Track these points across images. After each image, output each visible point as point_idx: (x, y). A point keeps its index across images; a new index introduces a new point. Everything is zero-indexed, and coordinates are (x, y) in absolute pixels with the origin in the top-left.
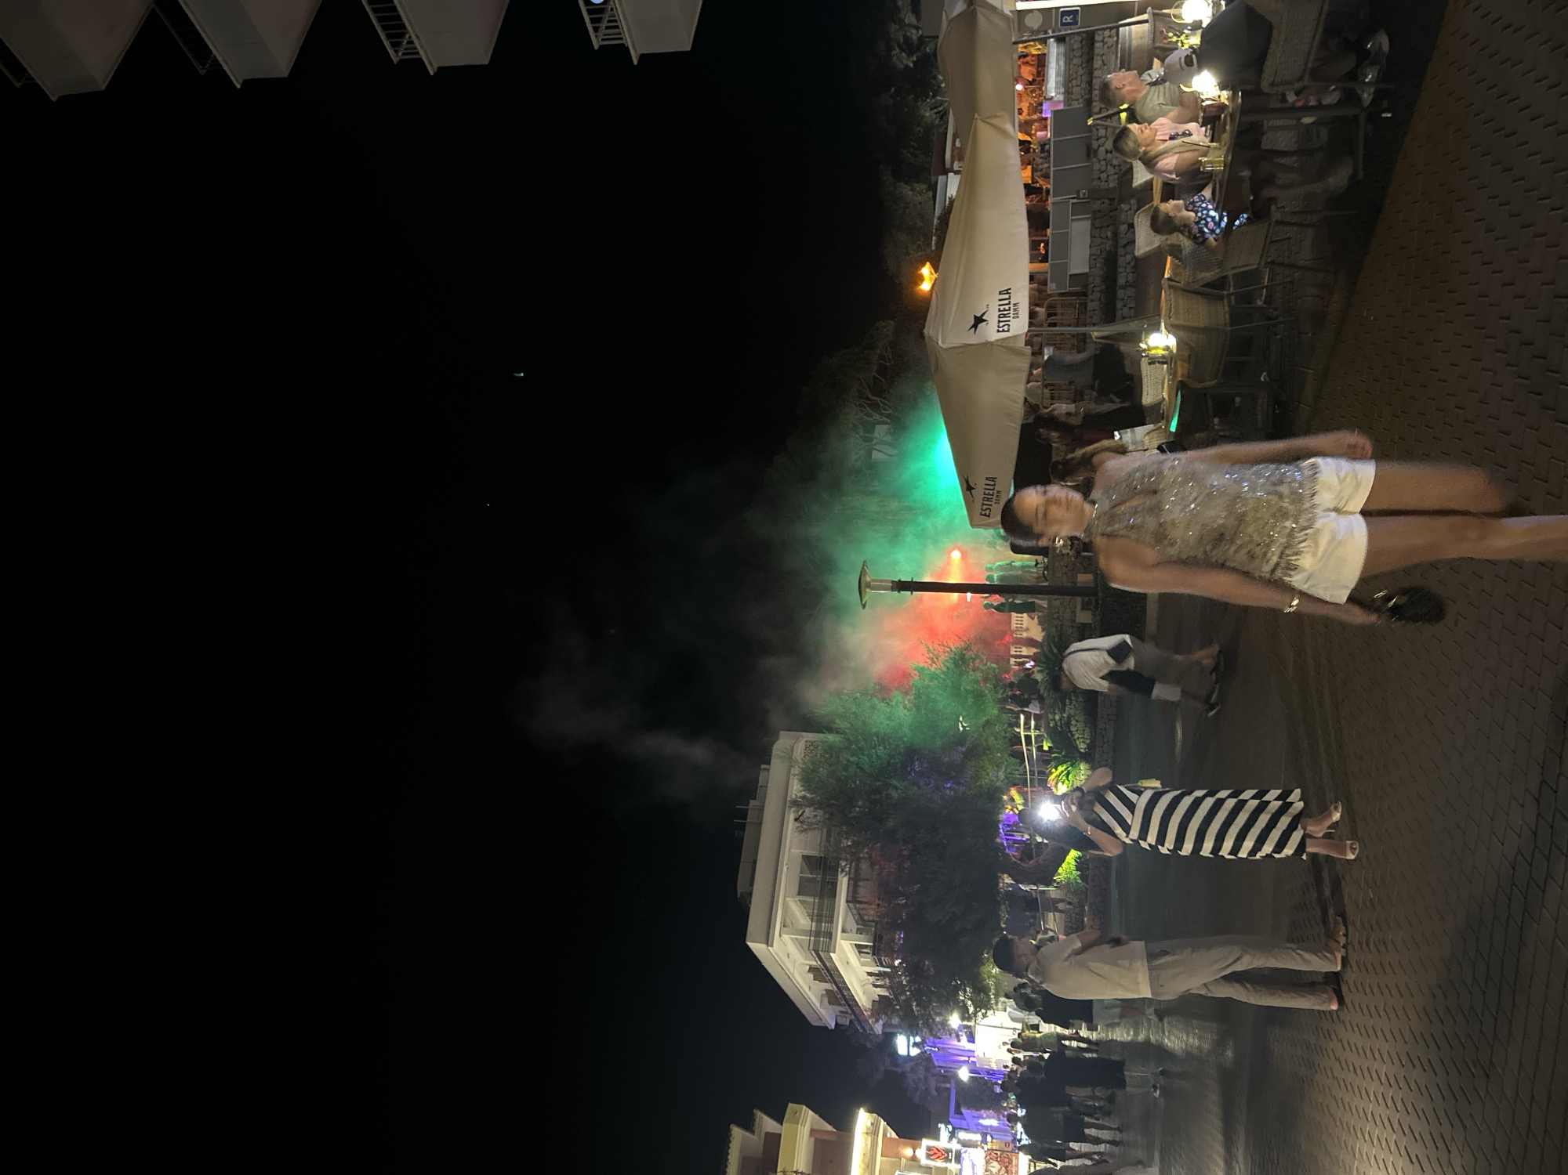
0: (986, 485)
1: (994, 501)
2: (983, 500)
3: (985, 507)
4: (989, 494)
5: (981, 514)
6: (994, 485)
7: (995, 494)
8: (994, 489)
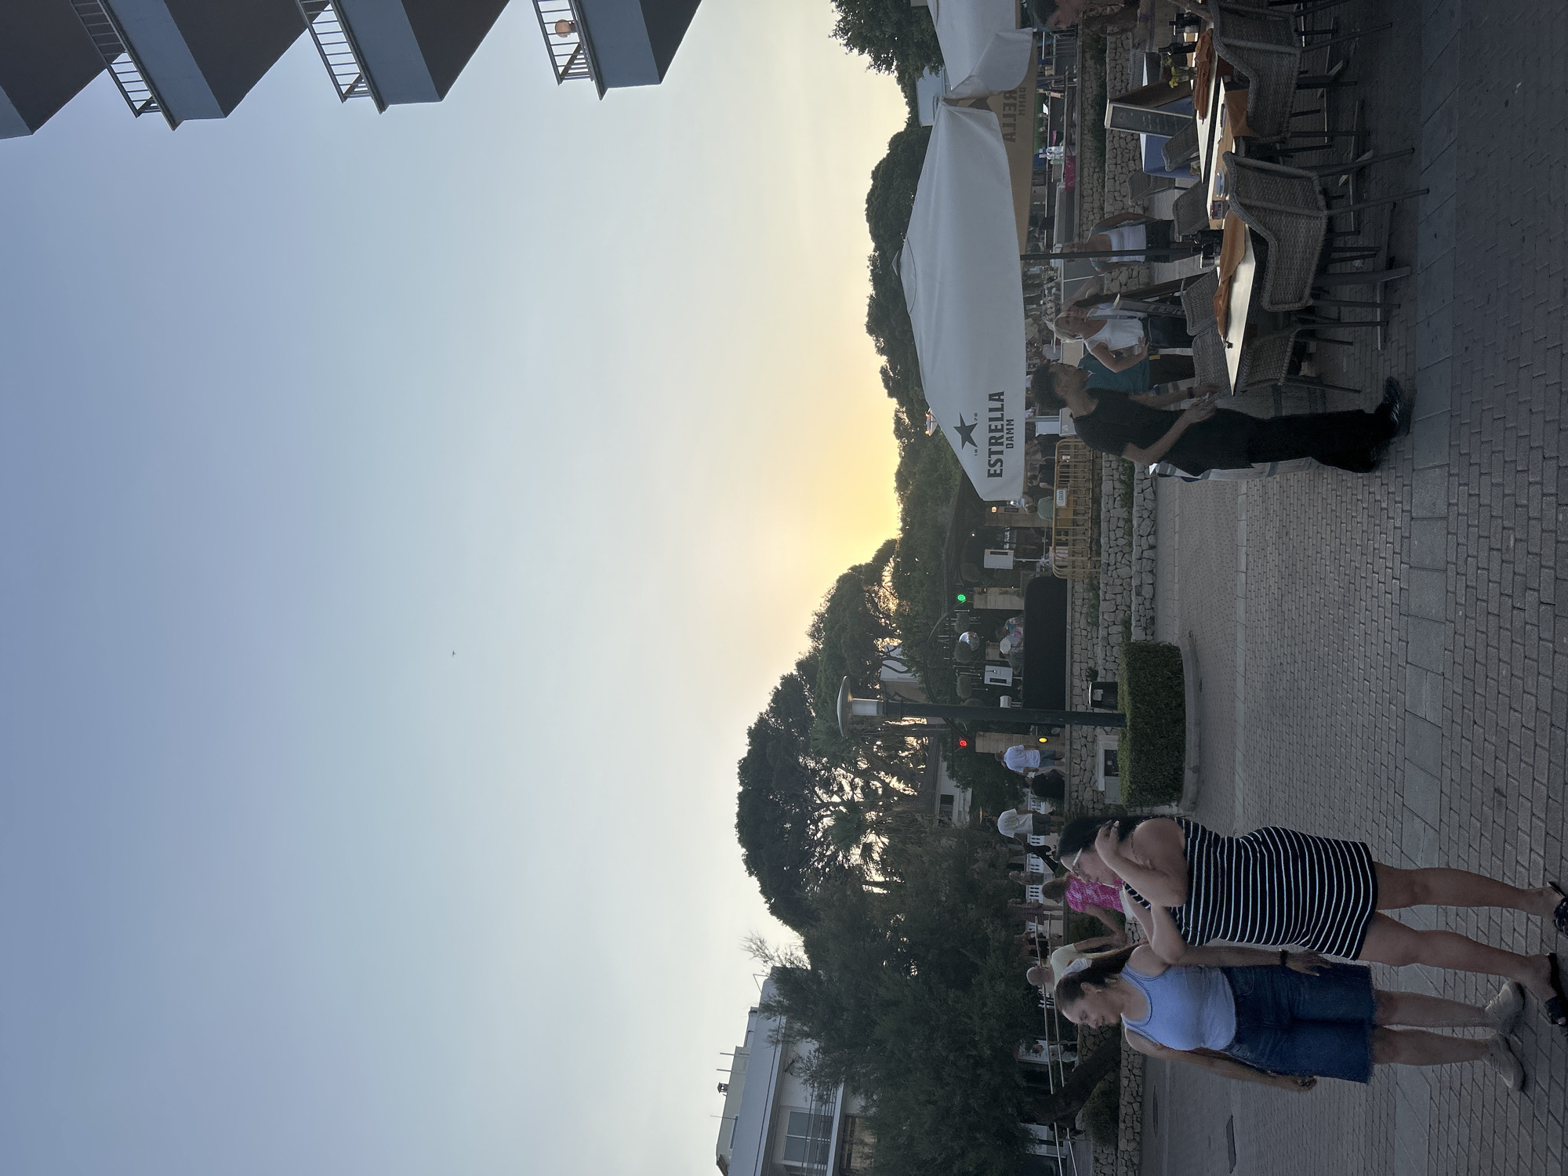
0: (991, 410)
1: (1006, 442)
2: (991, 444)
3: (994, 458)
4: (996, 430)
5: (990, 475)
6: (1001, 409)
7: (1005, 427)
8: (1001, 419)
